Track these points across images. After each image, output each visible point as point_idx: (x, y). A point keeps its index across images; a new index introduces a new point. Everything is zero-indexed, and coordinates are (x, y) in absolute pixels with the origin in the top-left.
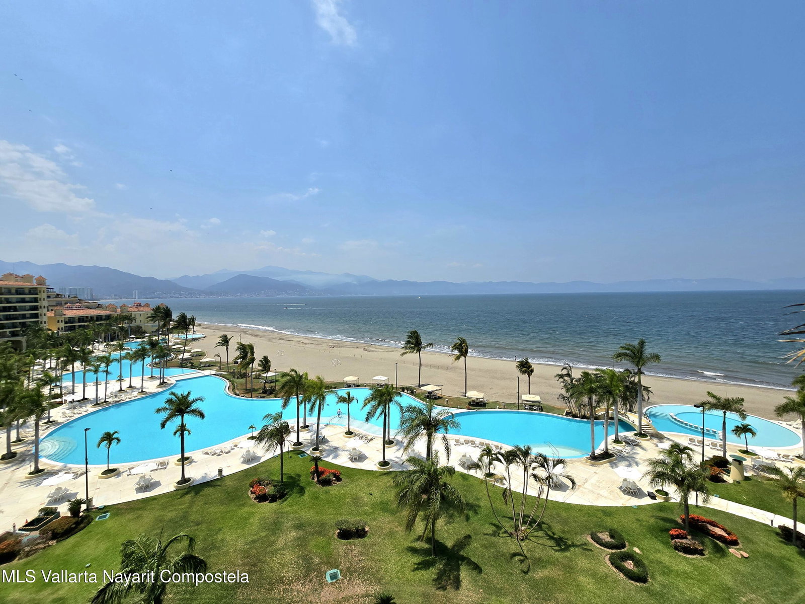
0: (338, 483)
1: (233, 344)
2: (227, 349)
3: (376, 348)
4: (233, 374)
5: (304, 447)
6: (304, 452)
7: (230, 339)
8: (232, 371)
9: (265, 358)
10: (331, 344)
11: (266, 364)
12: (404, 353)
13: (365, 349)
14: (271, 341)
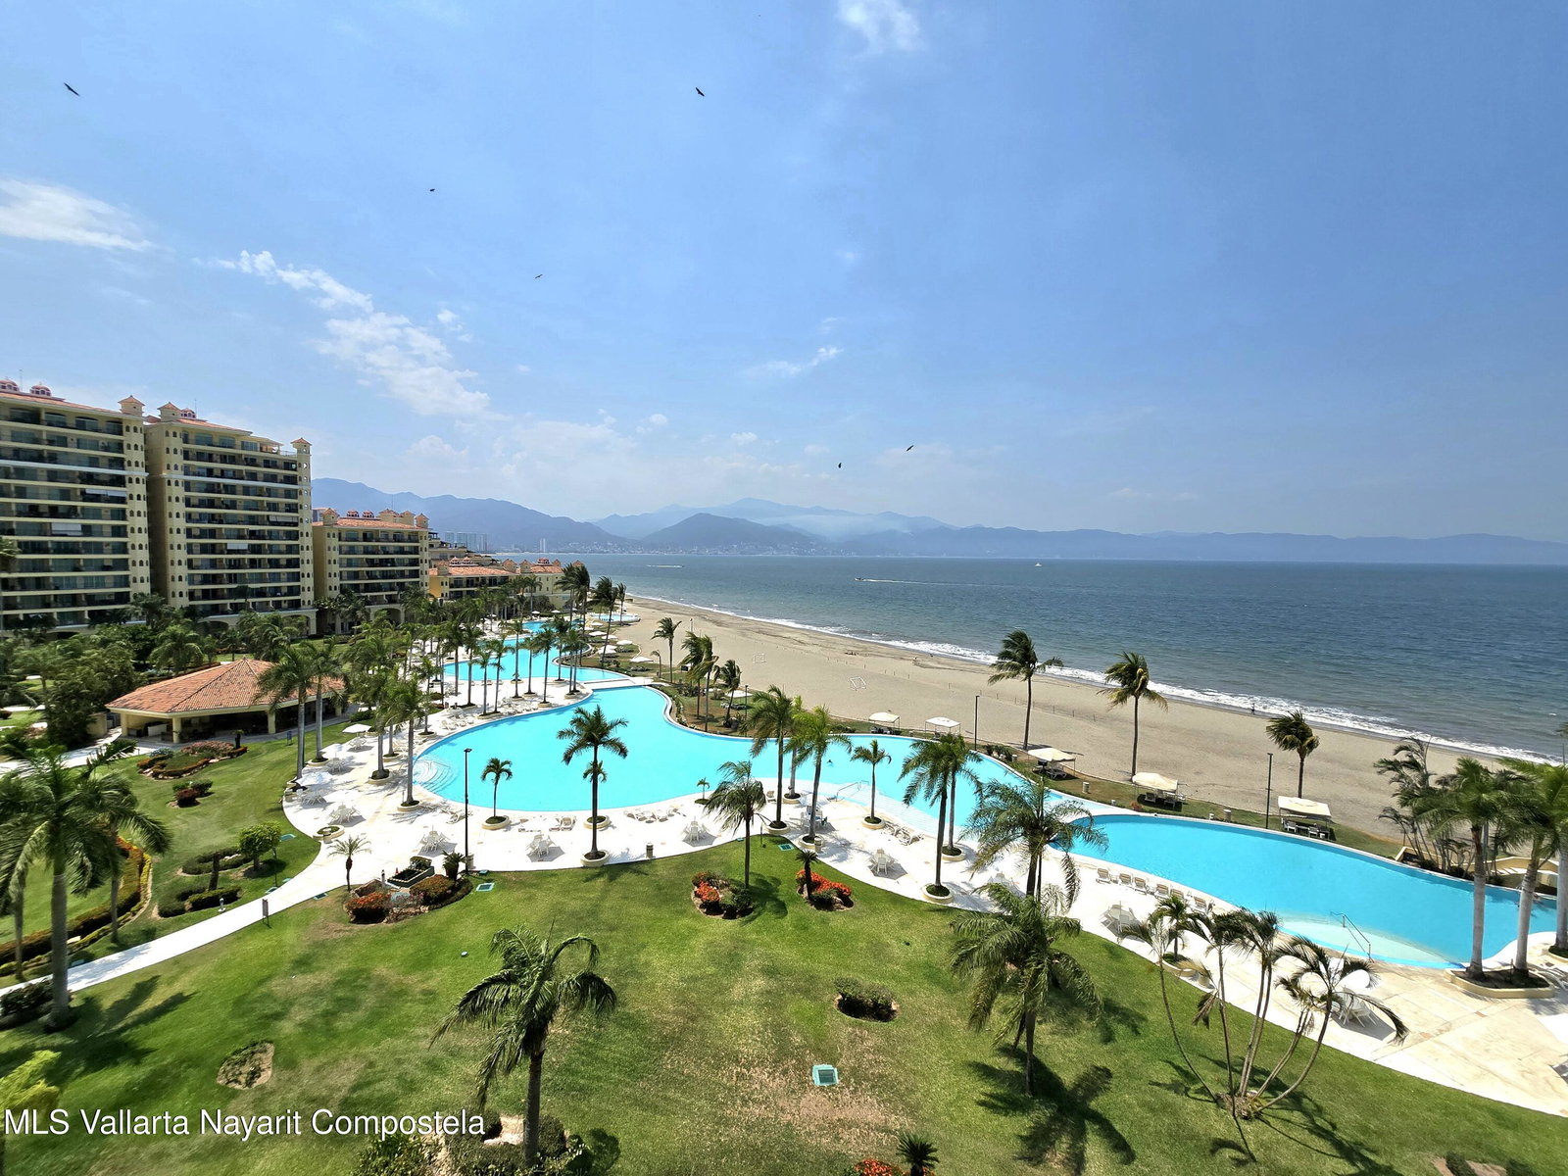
0: (846, 909)
1: (680, 635)
2: (671, 643)
3: (939, 663)
4: (679, 687)
5: (789, 831)
6: (788, 841)
7: (676, 626)
8: (677, 682)
9: (731, 664)
10: (851, 649)
11: (731, 675)
12: (997, 678)
13: (916, 663)
14: (744, 635)
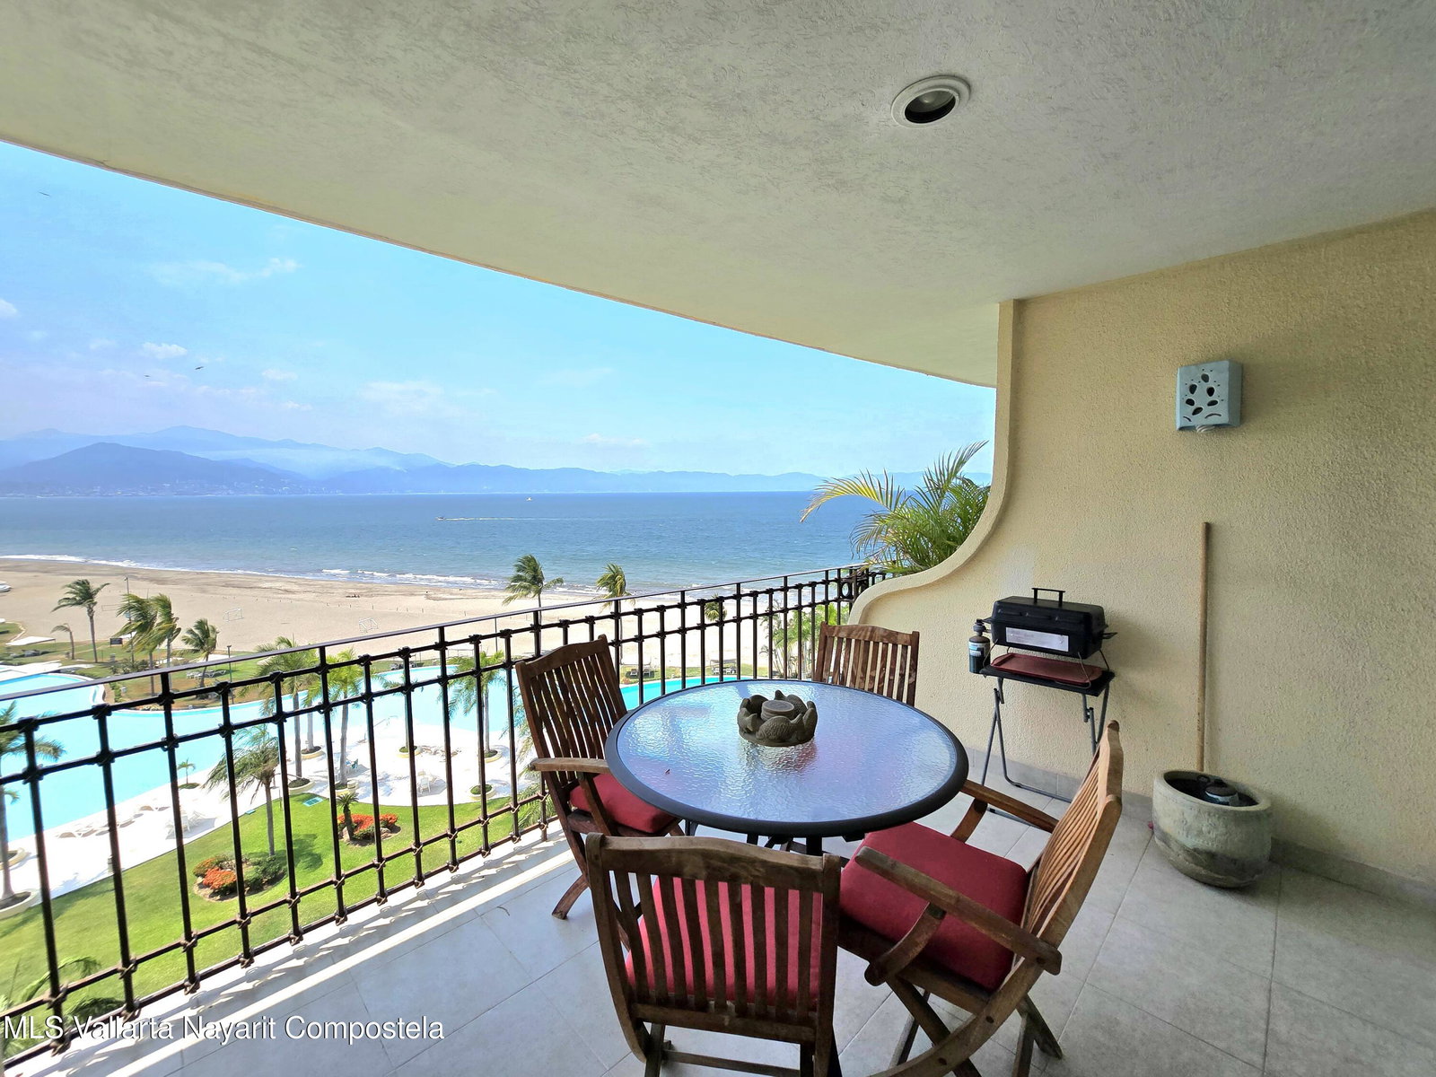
0: (393, 835)
1: (110, 600)
2: (91, 612)
3: (451, 594)
5: (314, 786)
6: (315, 795)
7: (98, 590)
10: (353, 591)
